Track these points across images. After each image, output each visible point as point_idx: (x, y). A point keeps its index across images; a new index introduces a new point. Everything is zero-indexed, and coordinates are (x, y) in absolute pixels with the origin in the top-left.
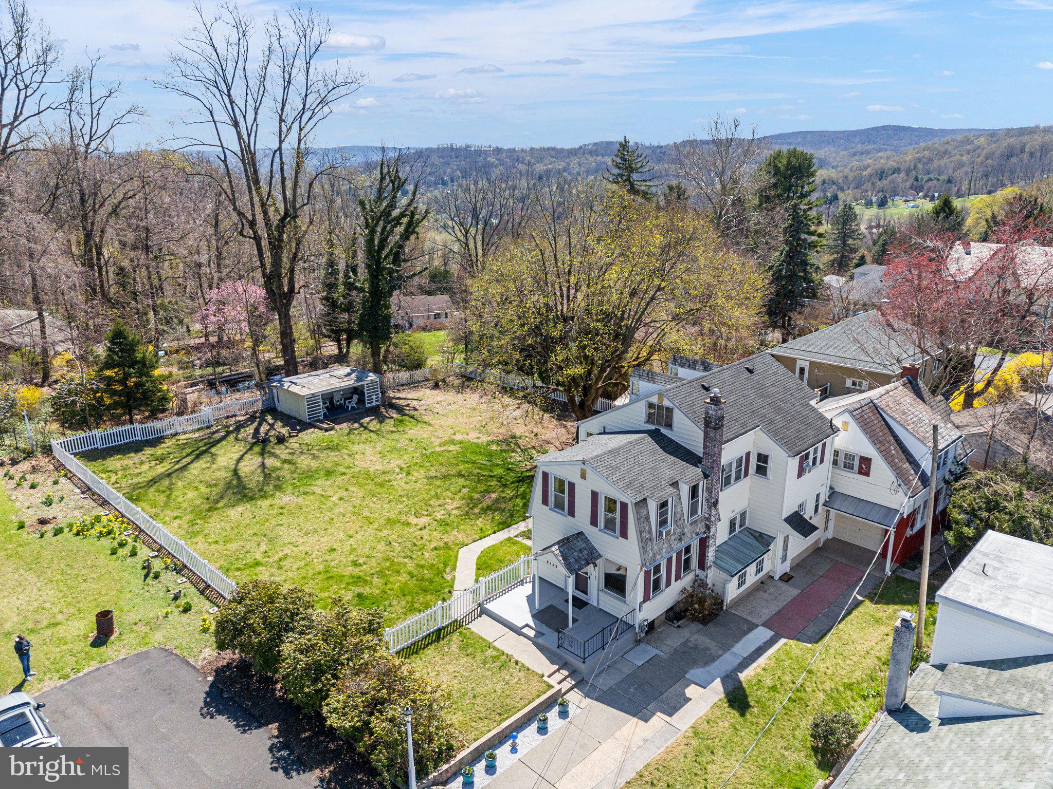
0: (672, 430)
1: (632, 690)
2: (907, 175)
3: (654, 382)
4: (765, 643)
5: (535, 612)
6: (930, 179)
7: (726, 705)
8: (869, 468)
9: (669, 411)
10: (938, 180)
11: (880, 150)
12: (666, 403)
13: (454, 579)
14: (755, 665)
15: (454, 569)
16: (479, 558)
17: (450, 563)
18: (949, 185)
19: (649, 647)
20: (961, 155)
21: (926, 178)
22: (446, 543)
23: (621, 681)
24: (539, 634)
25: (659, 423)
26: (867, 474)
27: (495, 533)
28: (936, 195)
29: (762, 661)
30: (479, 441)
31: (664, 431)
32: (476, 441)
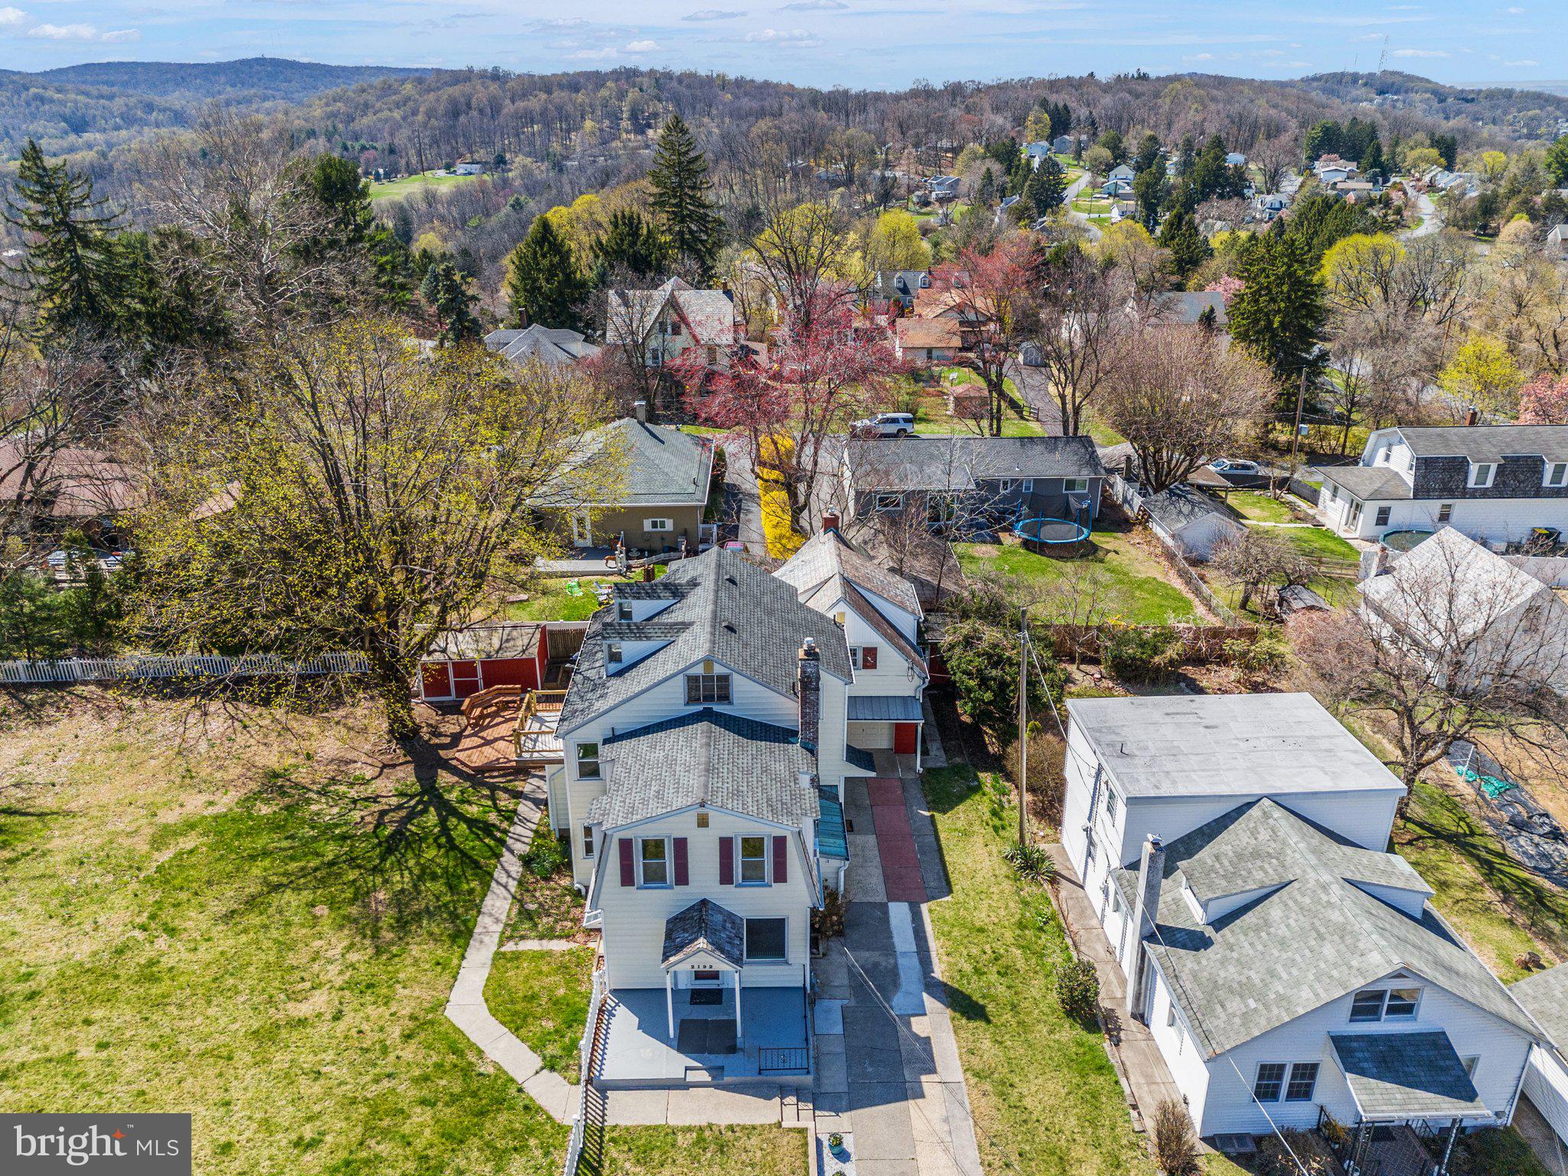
0: (731, 703)
1: (870, 1070)
2: (329, 141)
3: (648, 638)
4: (913, 921)
5: (675, 1044)
6: (363, 148)
7: (964, 1021)
8: (875, 659)
9: (724, 679)
10: (375, 148)
11: (265, 98)
12: (718, 670)
13: (498, 1067)
14: (933, 954)
15: (480, 1053)
16: (493, 1012)
17: (457, 1045)
18: (392, 157)
19: (826, 1003)
20: (390, 110)
21: (357, 146)
22: (413, 1018)
23: (849, 1067)
24: (716, 1071)
25: (709, 698)
26: (874, 666)
27: (463, 957)
28: (381, 171)
29: (933, 944)
30: (220, 809)
31: (717, 708)
32: (211, 811)
